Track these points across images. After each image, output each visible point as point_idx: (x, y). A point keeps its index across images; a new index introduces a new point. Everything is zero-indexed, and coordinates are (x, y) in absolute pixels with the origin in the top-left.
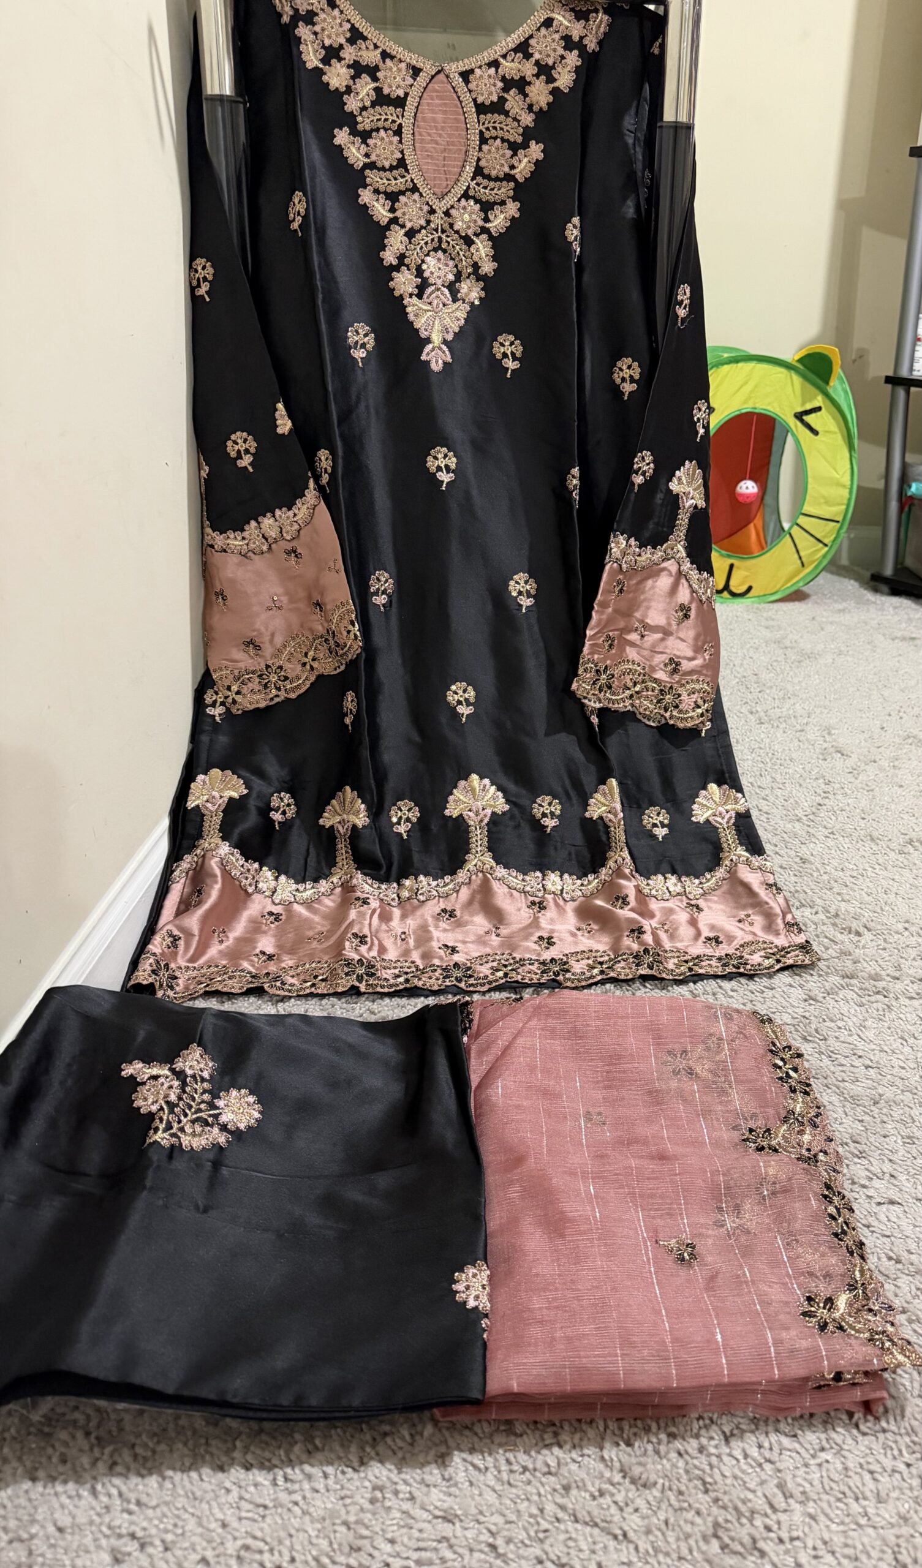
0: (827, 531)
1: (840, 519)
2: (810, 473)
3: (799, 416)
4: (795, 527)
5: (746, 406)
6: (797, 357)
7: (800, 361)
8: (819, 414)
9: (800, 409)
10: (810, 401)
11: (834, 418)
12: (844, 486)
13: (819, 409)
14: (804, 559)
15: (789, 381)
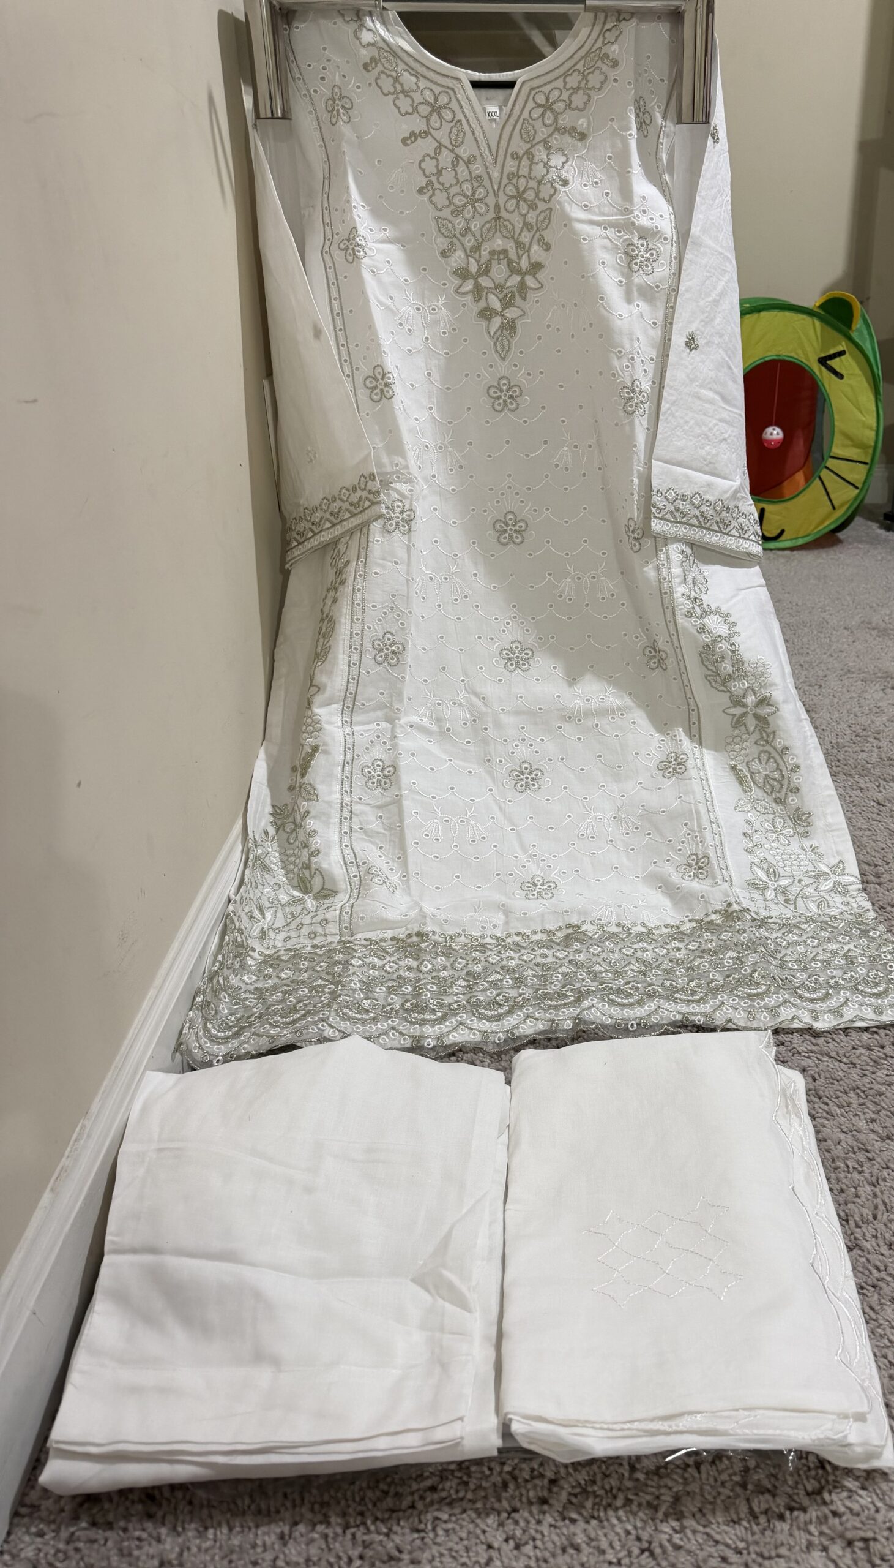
0: (857, 474)
1: (868, 460)
2: (836, 417)
3: (823, 361)
4: (825, 470)
5: (769, 354)
6: (818, 304)
7: (819, 307)
8: (843, 357)
9: (823, 355)
10: (834, 346)
11: (858, 363)
12: (870, 428)
13: (841, 354)
14: (835, 503)
15: (811, 327)
